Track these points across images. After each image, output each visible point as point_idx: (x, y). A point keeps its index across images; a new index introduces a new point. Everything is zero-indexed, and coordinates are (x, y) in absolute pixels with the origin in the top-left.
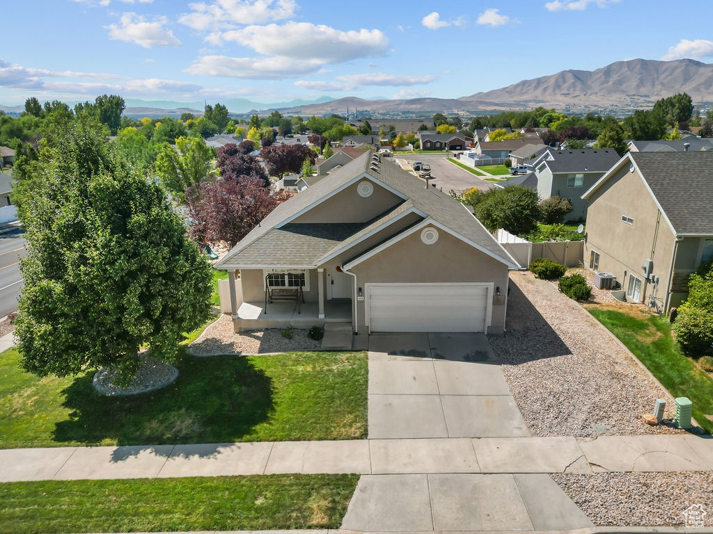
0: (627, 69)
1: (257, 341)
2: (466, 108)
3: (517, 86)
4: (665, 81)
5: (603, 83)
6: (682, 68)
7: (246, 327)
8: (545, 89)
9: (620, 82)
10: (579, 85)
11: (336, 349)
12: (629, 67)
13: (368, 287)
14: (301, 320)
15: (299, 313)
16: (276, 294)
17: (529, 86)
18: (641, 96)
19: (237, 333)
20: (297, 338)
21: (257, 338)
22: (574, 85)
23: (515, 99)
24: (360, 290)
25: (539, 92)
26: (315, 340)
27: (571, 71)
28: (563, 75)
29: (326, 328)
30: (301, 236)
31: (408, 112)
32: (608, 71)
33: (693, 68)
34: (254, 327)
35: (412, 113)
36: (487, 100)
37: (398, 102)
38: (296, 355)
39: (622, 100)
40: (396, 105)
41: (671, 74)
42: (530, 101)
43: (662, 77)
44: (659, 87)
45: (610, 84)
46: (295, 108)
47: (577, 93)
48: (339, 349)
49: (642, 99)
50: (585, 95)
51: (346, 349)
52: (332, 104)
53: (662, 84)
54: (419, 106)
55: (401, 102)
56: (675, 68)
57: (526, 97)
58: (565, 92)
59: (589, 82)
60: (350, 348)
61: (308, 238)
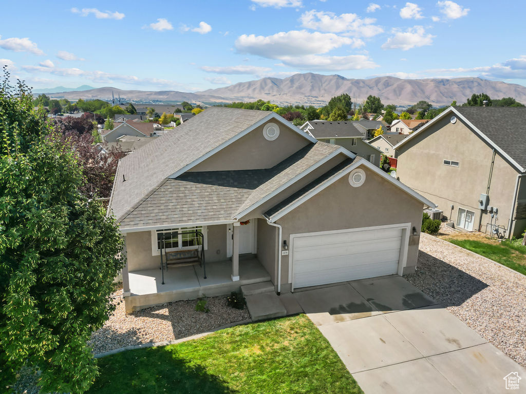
0: (303, 79)
1: (164, 322)
2: (201, 100)
3: (235, 86)
4: (326, 88)
5: (290, 87)
6: (335, 80)
7: (142, 305)
8: (254, 90)
9: (300, 87)
10: (275, 88)
11: (269, 317)
12: (304, 78)
13: (294, 239)
14: (212, 286)
15: (205, 278)
16: (171, 257)
17: (244, 86)
18: (314, 97)
19: (131, 314)
20: (215, 309)
21: (163, 317)
22: (272, 88)
23: (236, 95)
24: (285, 243)
25: (250, 91)
26: (239, 308)
27: (270, 78)
28: (265, 80)
29: (245, 292)
30: (205, 185)
31: (157, 101)
32: (292, 80)
33: (340, 81)
34: (153, 303)
35: (160, 101)
36: (216, 95)
37: (149, 93)
38: (228, 334)
39: (302, 99)
40: (148, 95)
41: (329, 84)
42: (245, 97)
43: (324, 85)
44: (323, 92)
45: (294, 88)
46: (58, 93)
47: (275, 93)
48: (272, 317)
49: (314, 99)
50: (280, 95)
51: (280, 315)
52: (92, 92)
53: (325, 90)
54: (165, 97)
55: (151, 93)
56: (331, 80)
57: (242, 94)
58: (267, 92)
59: (282, 86)
60: (285, 313)
61: (214, 187)
